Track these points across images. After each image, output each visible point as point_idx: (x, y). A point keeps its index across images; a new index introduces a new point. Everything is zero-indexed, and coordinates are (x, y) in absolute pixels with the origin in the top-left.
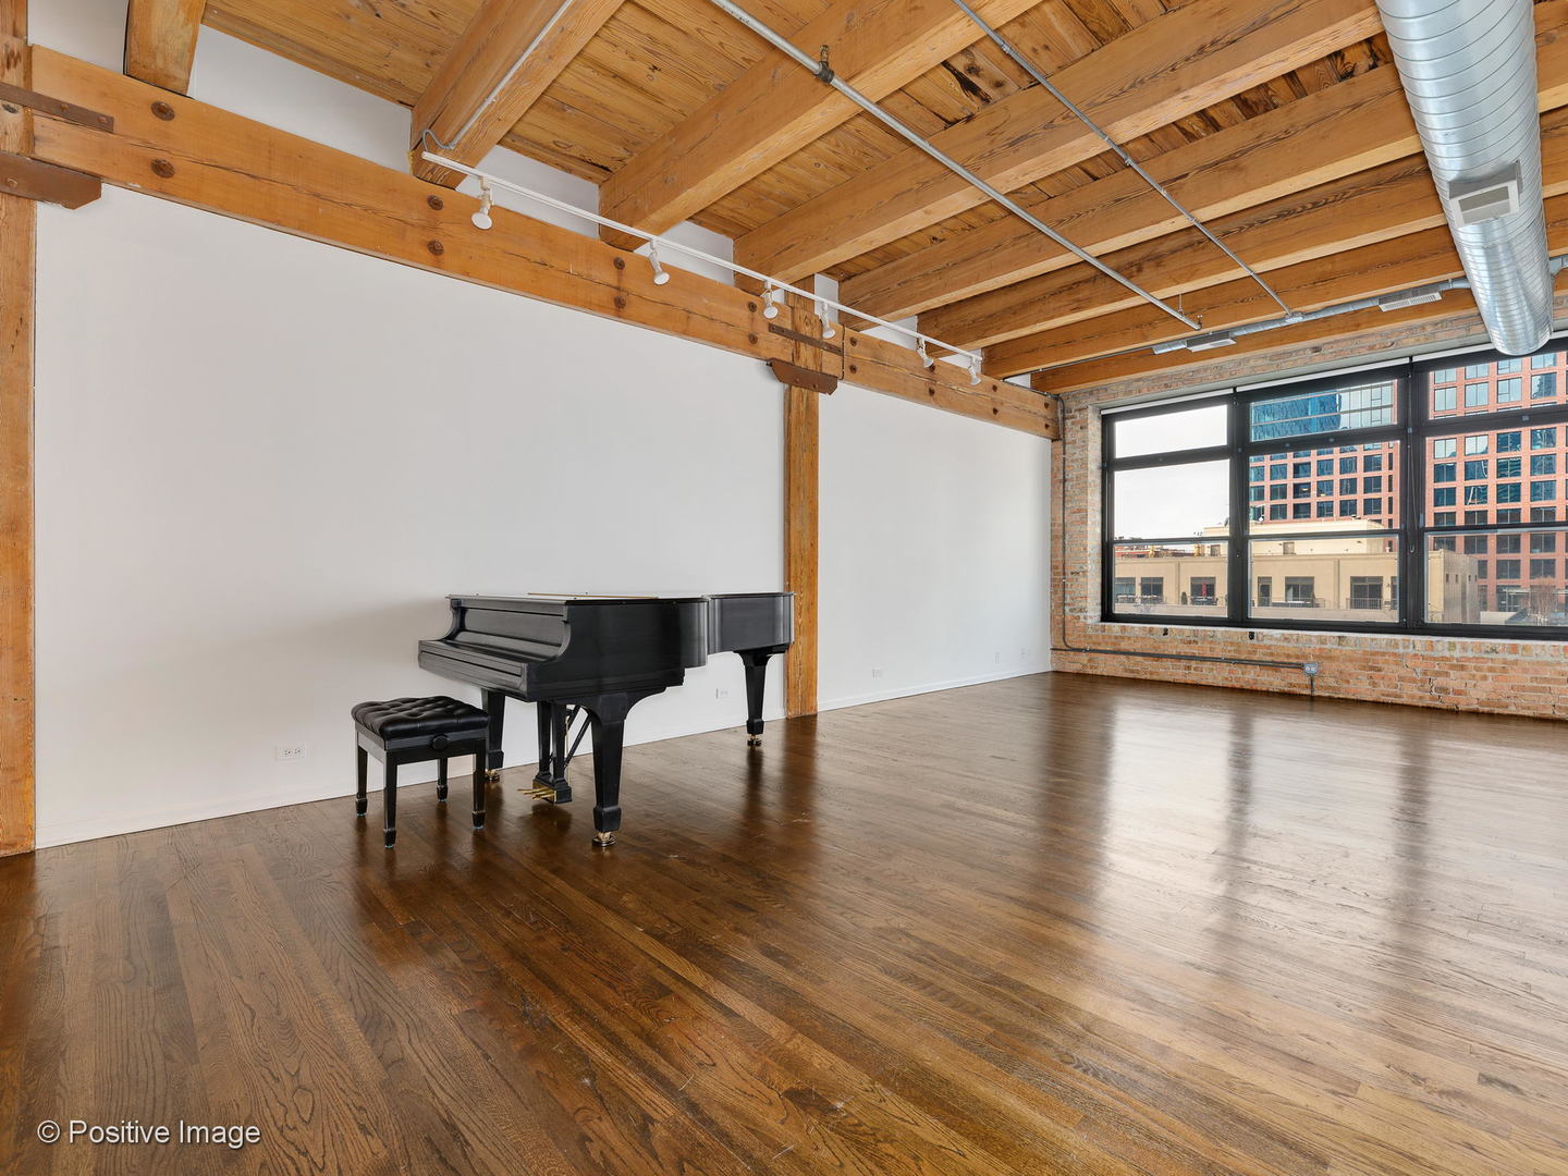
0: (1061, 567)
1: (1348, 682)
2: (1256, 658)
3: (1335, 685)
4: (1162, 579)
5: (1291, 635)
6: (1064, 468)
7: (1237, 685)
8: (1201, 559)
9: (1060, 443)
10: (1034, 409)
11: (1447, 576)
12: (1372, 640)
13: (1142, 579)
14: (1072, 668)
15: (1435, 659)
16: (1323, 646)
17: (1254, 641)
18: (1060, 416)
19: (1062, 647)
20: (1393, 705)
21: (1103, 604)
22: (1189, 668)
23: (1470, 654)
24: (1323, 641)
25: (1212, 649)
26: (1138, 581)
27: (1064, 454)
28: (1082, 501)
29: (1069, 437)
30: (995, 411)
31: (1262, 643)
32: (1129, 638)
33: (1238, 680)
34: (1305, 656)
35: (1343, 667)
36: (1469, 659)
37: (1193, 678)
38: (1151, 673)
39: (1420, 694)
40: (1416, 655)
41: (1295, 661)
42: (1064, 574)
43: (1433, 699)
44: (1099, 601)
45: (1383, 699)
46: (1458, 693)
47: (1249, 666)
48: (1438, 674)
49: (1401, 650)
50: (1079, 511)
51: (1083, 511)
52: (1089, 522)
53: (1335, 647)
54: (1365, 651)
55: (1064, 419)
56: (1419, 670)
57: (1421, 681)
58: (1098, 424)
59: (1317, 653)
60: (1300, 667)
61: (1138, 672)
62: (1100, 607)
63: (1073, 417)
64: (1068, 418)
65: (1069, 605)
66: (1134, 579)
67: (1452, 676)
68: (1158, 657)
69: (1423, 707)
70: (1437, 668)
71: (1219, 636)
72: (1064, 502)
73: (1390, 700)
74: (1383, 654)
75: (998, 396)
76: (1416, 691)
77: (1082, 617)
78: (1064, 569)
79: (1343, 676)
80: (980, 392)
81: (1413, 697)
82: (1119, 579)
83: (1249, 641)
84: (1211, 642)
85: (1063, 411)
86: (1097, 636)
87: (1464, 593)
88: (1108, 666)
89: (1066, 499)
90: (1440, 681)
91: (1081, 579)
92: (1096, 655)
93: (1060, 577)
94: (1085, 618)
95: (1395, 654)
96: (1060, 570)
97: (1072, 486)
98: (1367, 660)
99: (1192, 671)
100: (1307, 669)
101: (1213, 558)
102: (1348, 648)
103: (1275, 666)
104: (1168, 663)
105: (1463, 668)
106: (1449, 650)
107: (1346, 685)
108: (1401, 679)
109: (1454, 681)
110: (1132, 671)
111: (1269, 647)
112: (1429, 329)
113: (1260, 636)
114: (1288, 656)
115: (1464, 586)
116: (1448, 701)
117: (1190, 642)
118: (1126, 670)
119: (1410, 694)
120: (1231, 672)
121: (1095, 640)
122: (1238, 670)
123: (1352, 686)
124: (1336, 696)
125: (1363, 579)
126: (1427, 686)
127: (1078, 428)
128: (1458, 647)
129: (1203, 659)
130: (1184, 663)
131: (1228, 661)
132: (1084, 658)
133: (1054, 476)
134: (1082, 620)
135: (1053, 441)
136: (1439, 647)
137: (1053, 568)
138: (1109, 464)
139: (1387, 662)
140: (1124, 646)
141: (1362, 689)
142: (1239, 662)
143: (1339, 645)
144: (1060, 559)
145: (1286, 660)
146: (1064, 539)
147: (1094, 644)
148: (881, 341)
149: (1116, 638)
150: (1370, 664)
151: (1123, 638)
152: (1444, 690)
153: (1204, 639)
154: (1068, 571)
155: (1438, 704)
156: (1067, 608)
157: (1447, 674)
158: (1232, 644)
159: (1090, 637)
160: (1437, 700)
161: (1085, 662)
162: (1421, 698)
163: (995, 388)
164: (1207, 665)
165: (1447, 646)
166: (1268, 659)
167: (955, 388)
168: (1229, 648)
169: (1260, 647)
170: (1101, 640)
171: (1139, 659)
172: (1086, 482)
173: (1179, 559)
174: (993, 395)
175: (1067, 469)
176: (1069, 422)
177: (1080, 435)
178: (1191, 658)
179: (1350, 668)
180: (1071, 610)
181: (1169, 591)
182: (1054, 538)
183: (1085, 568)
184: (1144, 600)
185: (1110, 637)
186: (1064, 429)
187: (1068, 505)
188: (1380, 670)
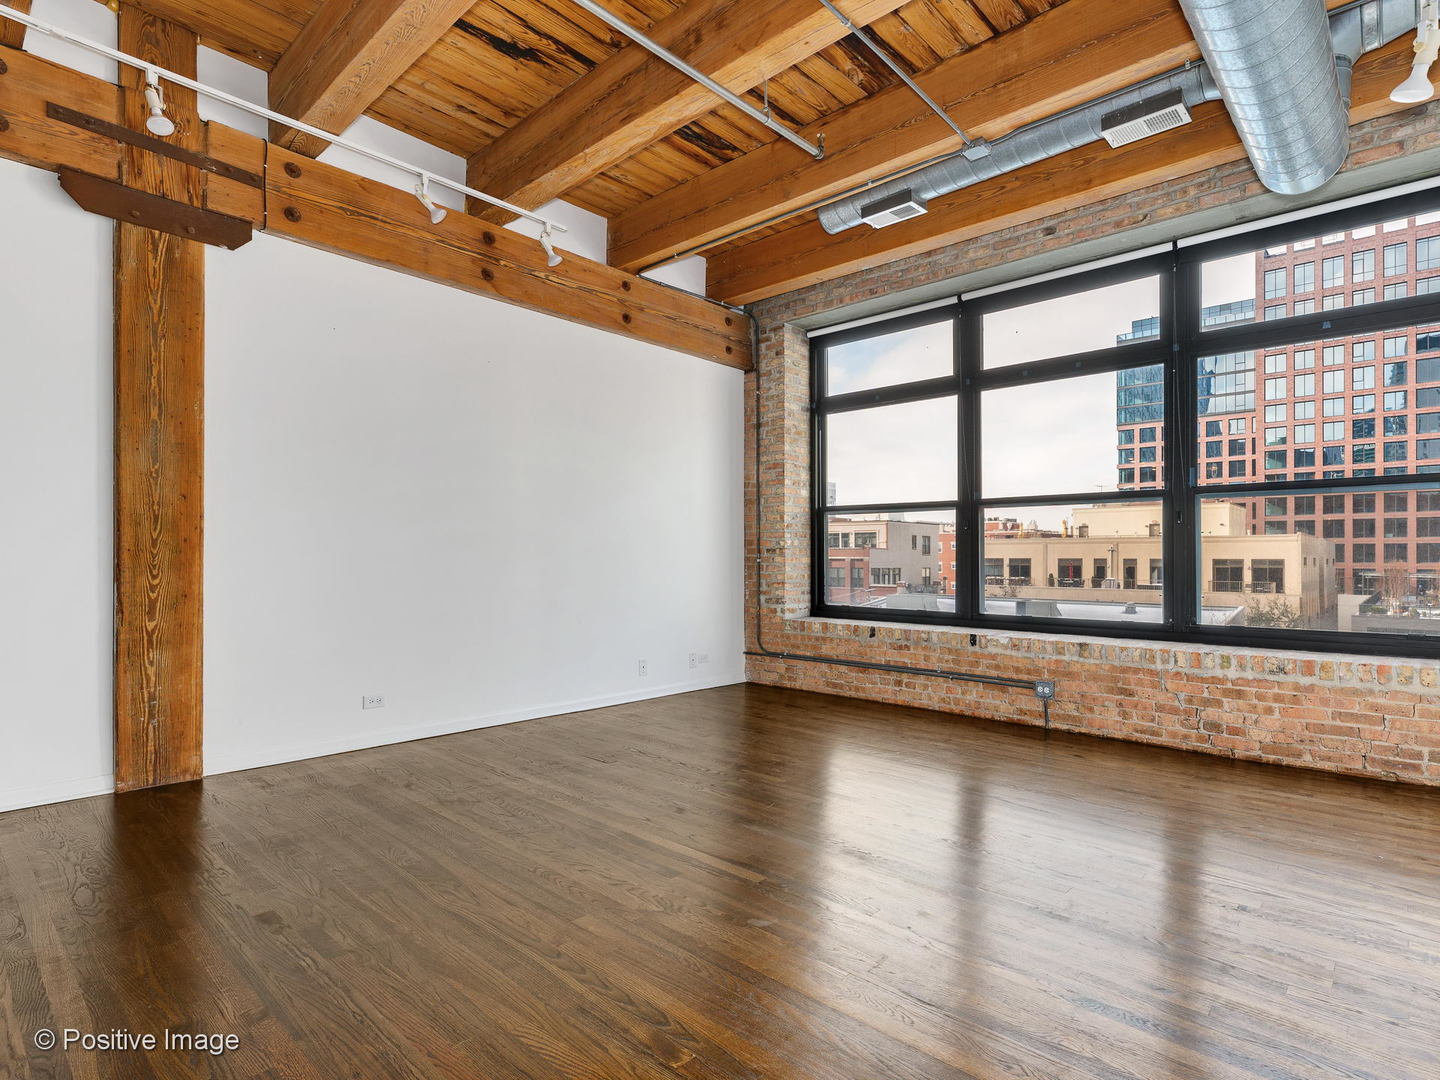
0: (755, 542)
1: (1091, 710)
2: (979, 671)
3: (1076, 714)
4: (1029, 560)
5: (1021, 640)
6: (758, 408)
7: (956, 709)
8: (1069, 540)
9: (753, 375)
10: (709, 325)
11: (1305, 559)
12: (1123, 649)
13: (1011, 560)
14: (768, 679)
15: (1203, 680)
16: (1059, 657)
17: (977, 648)
18: (753, 338)
19: (757, 652)
20: (1149, 746)
21: (812, 592)
22: (899, 683)
23: (1249, 675)
24: (1059, 649)
25: (927, 658)
26: (1006, 562)
27: (758, 389)
28: (777, 452)
29: (763, 367)
30: (626, 318)
31: (986, 651)
32: (832, 639)
33: (957, 702)
34: (1038, 671)
35: (1085, 688)
36: (1247, 682)
37: (904, 697)
38: (857, 689)
39: (1184, 731)
40: (1178, 673)
41: (1025, 677)
42: (759, 551)
43: (1201, 739)
44: (807, 588)
45: (1137, 736)
46: (1234, 731)
47: (971, 684)
48: (1207, 703)
49: (1159, 666)
50: (775, 466)
51: (779, 467)
52: (787, 482)
53: (1075, 658)
54: (1114, 667)
55: (758, 342)
56: (1182, 696)
57: (1186, 711)
58: (805, 351)
59: (1053, 667)
60: (1031, 686)
61: (840, 686)
62: (807, 597)
63: (768, 339)
64: (763, 342)
65: (765, 593)
66: (1002, 560)
67: (1226, 706)
68: (864, 667)
69: (1187, 751)
70: (1206, 694)
71: (935, 638)
72: (758, 454)
73: (1145, 738)
74: (1136, 671)
75: (632, 298)
76: (1178, 728)
77: (779, 610)
78: (759, 545)
79: (1086, 703)
80: (596, 288)
81: (1174, 735)
82: (990, 560)
83: (971, 648)
84: (925, 648)
85: (756, 331)
86: (795, 637)
87: (1321, 576)
88: (810, 678)
89: (762, 449)
90: (1210, 713)
91: (778, 559)
92: (794, 662)
93: (756, 555)
94: (783, 611)
95: (1151, 672)
96: (755, 547)
97: (767, 432)
98: (1116, 680)
99: (904, 688)
100: (1040, 689)
101: (1082, 540)
102: (1092, 661)
103: (1001, 684)
104: (876, 676)
105: (1240, 694)
106: (1222, 667)
107: (1089, 715)
108: (1160, 708)
109: (1228, 713)
110: (835, 686)
111: (993, 657)
112: (1192, 192)
113: (983, 641)
114: (1017, 670)
115: (1321, 569)
116: (1219, 745)
117: (900, 647)
118: (828, 684)
119: (1171, 731)
120: (949, 690)
121: (792, 641)
122: (958, 689)
123: (1096, 715)
124: (1077, 730)
125: (1224, 562)
126: (1193, 720)
127: (772, 354)
128: (1234, 662)
129: (916, 671)
130: (893, 676)
131: (946, 675)
132: (781, 665)
133: (747, 419)
134: (779, 614)
135: (746, 372)
136: (1208, 662)
137: (747, 543)
138: (820, 405)
139: (1140, 683)
140: (826, 650)
141: (1109, 721)
142: (958, 677)
143: (1080, 655)
144: (754, 531)
145: (1015, 676)
146: (759, 504)
147: (793, 646)
148: (363, 179)
149: (817, 639)
150: (1120, 685)
151: (824, 639)
152: (1215, 727)
153: (917, 643)
154: (764, 548)
155: (1206, 747)
156: (763, 598)
157: (1219, 704)
158: (950, 651)
159: (788, 637)
160: (1206, 741)
161: (783, 671)
162: (1186, 737)
163: (626, 285)
164: (921, 680)
165: (1218, 661)
166: (994, 673)
167: (542, 275)
168: (947, 657)
169: (983, 656)
170: (799, 642)
171: (843, 668)
172: (782, 428)
173: (1048, 540)
174: (622, 294)
175: (762, 410)
176: (763, 346)
177: (775, 363)
178: (902, 669)
179: (1093, 689)
180: (768, 601)
181: (1037, 573)
182: (747, 503)
183: (782, 543)
184: (1011, 582)
185: (810, 639)
186: (758, 356)
187: (763, 459)
188: (1131, 694)
